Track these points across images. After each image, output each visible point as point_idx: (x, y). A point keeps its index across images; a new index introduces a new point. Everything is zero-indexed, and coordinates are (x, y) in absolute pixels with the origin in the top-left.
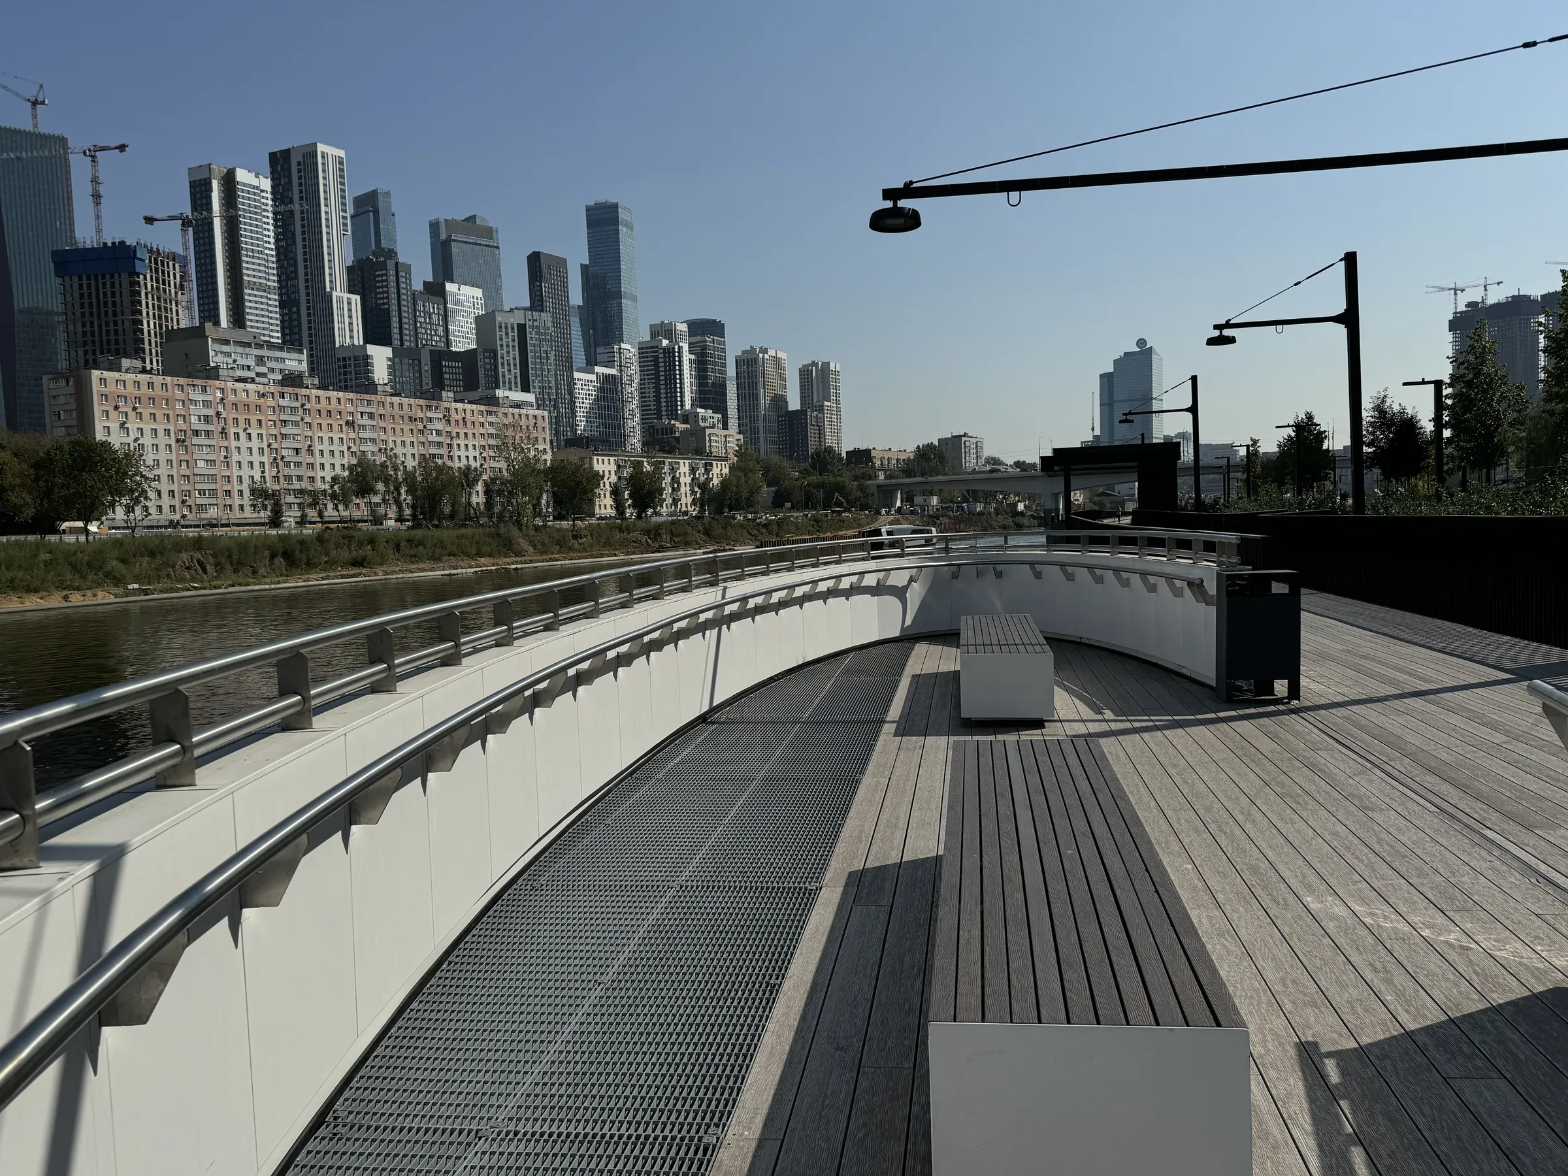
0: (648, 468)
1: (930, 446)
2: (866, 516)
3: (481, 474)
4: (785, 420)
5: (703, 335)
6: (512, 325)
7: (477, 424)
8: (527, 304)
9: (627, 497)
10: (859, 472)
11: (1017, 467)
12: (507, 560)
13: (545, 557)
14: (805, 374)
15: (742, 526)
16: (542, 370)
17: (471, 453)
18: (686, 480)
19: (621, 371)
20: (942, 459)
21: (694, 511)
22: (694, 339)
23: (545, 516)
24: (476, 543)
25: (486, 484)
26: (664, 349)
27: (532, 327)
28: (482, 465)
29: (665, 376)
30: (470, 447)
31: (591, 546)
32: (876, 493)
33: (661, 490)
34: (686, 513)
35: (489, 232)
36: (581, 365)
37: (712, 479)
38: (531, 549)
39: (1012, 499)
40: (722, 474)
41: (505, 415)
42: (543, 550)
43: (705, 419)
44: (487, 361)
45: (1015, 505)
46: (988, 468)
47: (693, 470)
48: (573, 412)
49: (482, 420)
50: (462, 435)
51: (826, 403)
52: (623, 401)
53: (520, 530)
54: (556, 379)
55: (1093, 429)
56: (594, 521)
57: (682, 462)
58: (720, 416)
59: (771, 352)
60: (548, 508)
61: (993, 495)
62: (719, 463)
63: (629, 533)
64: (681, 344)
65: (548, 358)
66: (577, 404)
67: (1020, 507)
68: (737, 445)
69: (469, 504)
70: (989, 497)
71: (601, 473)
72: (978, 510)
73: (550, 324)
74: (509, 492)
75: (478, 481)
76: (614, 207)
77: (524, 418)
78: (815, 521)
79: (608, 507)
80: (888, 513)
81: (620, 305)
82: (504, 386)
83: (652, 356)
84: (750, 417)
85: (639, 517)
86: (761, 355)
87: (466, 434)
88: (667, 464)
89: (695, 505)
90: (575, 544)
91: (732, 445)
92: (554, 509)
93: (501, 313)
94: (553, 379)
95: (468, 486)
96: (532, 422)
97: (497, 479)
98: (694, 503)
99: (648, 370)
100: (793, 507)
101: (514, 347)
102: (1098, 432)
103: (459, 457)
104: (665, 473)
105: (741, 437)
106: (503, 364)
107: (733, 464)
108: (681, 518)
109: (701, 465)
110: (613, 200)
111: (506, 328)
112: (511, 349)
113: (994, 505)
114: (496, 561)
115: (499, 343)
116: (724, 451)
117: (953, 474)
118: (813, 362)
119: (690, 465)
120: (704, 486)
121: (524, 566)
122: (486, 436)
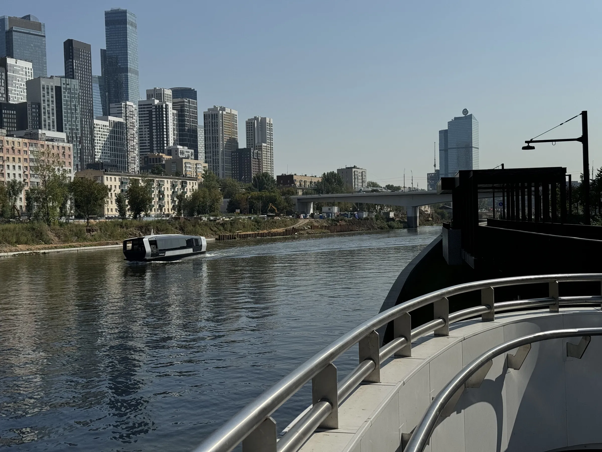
0: (142, 184)
1: (332, 174)
2: (291, 219)
3: (23, 186)
4: (236, 155)
5: (183, 98)
6: (52, 86)
7: (22, 152)
8: (63, 74)
9: (127, 203)
10: (285, 189)
11: (388, 189)
12: (38, 246)
13: (66, 244)
14: (250, 125)
15: (206, 225)
16: (72, 118)
17: (17, 172)
18: (168, 193)
19: (126, 120)
20: (340, 182)
21: (174, 214)
22: (176, 100)
23: (69, 216)
24: (17, 234)
25: (27, 194)
26: (156, 106)
27: (66, 89)
28: (24, 180)
29: (156, 124)
30: (17, 167)
31: (100, 237)
32: (297, 204)
33: (150, 200)
34: (168, 215)
35: (39, 26)
36: (99, 115)
37: (186, 193)
38: (56, 239)
39: (386, 210)
40: (193, 190)
41: (43, 146)
42: (65, 240)
43: (182, 153)
44: (34, 110)
45: (388, 214)
46: (370, 189)
47: (173, 186)
48: (93, 147)
49: (26, 149)
50: (11, 159)
51: (264, 144)
52: (127, 140)
53: (49, 225)
54: (81, 124)
55: (435, 166)
56: (103, 220)
57: (166, 180)
58: (193, 151)
59: (228, 110)
60: (71, 209)
61: (374, 206)
62: (191, 182)
63: (127, 229)
64: (167, 103)
65: (76, 110)
66: (96, 141)
67: (392, 215)
68: (204, 170)
69: (14, 207)
70: (370, 208)
71: (109, 187)
72: (364, 216)
73: (77, 87)
74: (43, 199)
75: (21, 191)
76: (125, 12)
77: (56, 148)
78: (256, 222)
79: (114, 210)
80: (305, 218)
81: (127, 77)
82: (45, 128)
83: (147, 111)
84: (213, 152)
85: (135, 217)
86: (221, 112)
87: (14, 158)
88: (155, 181)
89: (174, 210)
90: (88, 235)
91: (201, 171)
92: (76, 211)
93: (43, 79)
94: (79, 124)
95: (14, 194)
96: (61, 151)
97: (35, 190)
98: (174, 208)
99: (145, 120)
100: (241, 212)
101: (52, 101)
102: (438, 168)
103: (9, 174)
104: (154, 188)
105: (206, 165)
106: (45, 113)
107: (201, 183)
108: (164, 218)
109: (179, 183)
110: (123, 8)
111: (48, 89)
112: (51, 103)
113: (375, 213)
114: (30, 247)
115: (42, 98)
116: (195, 174)
117: (347, 193)
118: (255, 117)
119: (172, 183)
120: (181, 197)
121: (50, 251)
122: (28, 160)
